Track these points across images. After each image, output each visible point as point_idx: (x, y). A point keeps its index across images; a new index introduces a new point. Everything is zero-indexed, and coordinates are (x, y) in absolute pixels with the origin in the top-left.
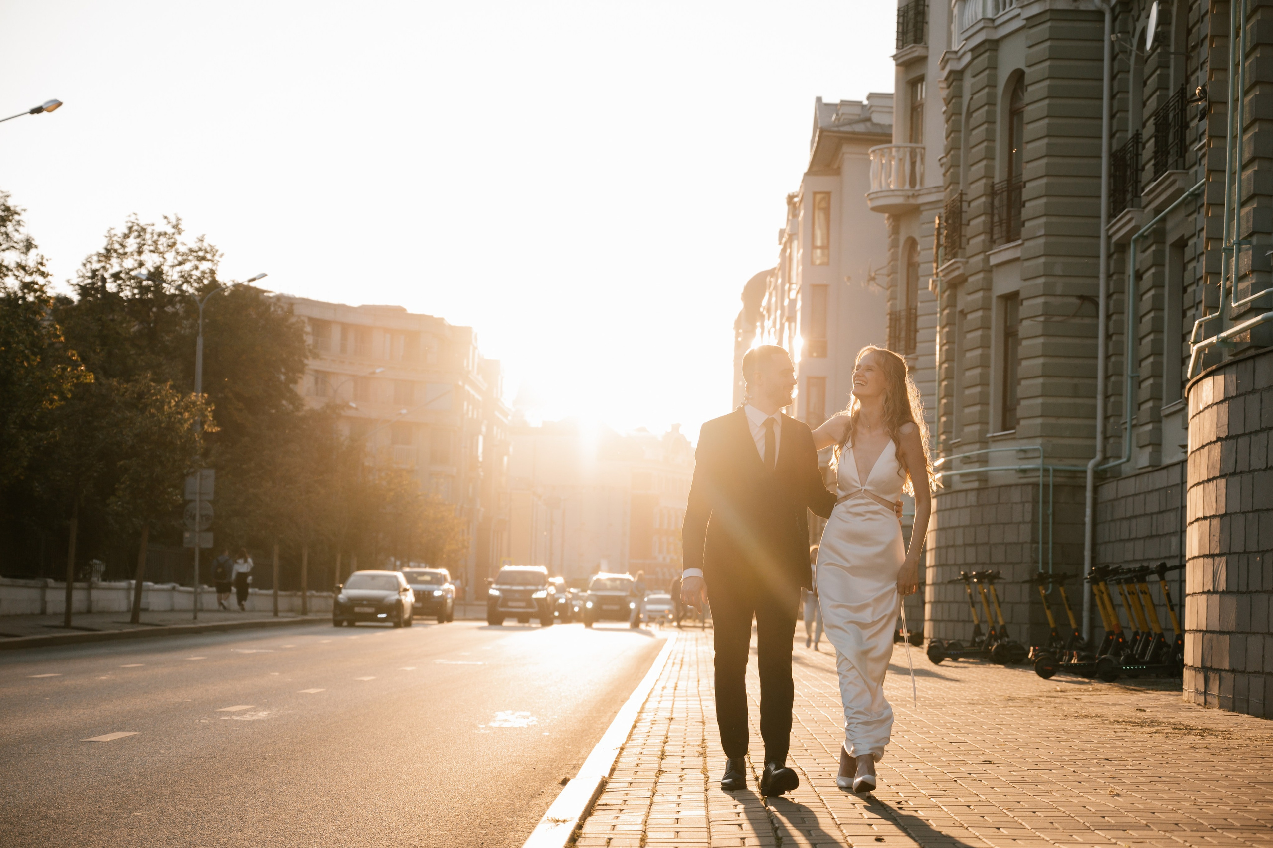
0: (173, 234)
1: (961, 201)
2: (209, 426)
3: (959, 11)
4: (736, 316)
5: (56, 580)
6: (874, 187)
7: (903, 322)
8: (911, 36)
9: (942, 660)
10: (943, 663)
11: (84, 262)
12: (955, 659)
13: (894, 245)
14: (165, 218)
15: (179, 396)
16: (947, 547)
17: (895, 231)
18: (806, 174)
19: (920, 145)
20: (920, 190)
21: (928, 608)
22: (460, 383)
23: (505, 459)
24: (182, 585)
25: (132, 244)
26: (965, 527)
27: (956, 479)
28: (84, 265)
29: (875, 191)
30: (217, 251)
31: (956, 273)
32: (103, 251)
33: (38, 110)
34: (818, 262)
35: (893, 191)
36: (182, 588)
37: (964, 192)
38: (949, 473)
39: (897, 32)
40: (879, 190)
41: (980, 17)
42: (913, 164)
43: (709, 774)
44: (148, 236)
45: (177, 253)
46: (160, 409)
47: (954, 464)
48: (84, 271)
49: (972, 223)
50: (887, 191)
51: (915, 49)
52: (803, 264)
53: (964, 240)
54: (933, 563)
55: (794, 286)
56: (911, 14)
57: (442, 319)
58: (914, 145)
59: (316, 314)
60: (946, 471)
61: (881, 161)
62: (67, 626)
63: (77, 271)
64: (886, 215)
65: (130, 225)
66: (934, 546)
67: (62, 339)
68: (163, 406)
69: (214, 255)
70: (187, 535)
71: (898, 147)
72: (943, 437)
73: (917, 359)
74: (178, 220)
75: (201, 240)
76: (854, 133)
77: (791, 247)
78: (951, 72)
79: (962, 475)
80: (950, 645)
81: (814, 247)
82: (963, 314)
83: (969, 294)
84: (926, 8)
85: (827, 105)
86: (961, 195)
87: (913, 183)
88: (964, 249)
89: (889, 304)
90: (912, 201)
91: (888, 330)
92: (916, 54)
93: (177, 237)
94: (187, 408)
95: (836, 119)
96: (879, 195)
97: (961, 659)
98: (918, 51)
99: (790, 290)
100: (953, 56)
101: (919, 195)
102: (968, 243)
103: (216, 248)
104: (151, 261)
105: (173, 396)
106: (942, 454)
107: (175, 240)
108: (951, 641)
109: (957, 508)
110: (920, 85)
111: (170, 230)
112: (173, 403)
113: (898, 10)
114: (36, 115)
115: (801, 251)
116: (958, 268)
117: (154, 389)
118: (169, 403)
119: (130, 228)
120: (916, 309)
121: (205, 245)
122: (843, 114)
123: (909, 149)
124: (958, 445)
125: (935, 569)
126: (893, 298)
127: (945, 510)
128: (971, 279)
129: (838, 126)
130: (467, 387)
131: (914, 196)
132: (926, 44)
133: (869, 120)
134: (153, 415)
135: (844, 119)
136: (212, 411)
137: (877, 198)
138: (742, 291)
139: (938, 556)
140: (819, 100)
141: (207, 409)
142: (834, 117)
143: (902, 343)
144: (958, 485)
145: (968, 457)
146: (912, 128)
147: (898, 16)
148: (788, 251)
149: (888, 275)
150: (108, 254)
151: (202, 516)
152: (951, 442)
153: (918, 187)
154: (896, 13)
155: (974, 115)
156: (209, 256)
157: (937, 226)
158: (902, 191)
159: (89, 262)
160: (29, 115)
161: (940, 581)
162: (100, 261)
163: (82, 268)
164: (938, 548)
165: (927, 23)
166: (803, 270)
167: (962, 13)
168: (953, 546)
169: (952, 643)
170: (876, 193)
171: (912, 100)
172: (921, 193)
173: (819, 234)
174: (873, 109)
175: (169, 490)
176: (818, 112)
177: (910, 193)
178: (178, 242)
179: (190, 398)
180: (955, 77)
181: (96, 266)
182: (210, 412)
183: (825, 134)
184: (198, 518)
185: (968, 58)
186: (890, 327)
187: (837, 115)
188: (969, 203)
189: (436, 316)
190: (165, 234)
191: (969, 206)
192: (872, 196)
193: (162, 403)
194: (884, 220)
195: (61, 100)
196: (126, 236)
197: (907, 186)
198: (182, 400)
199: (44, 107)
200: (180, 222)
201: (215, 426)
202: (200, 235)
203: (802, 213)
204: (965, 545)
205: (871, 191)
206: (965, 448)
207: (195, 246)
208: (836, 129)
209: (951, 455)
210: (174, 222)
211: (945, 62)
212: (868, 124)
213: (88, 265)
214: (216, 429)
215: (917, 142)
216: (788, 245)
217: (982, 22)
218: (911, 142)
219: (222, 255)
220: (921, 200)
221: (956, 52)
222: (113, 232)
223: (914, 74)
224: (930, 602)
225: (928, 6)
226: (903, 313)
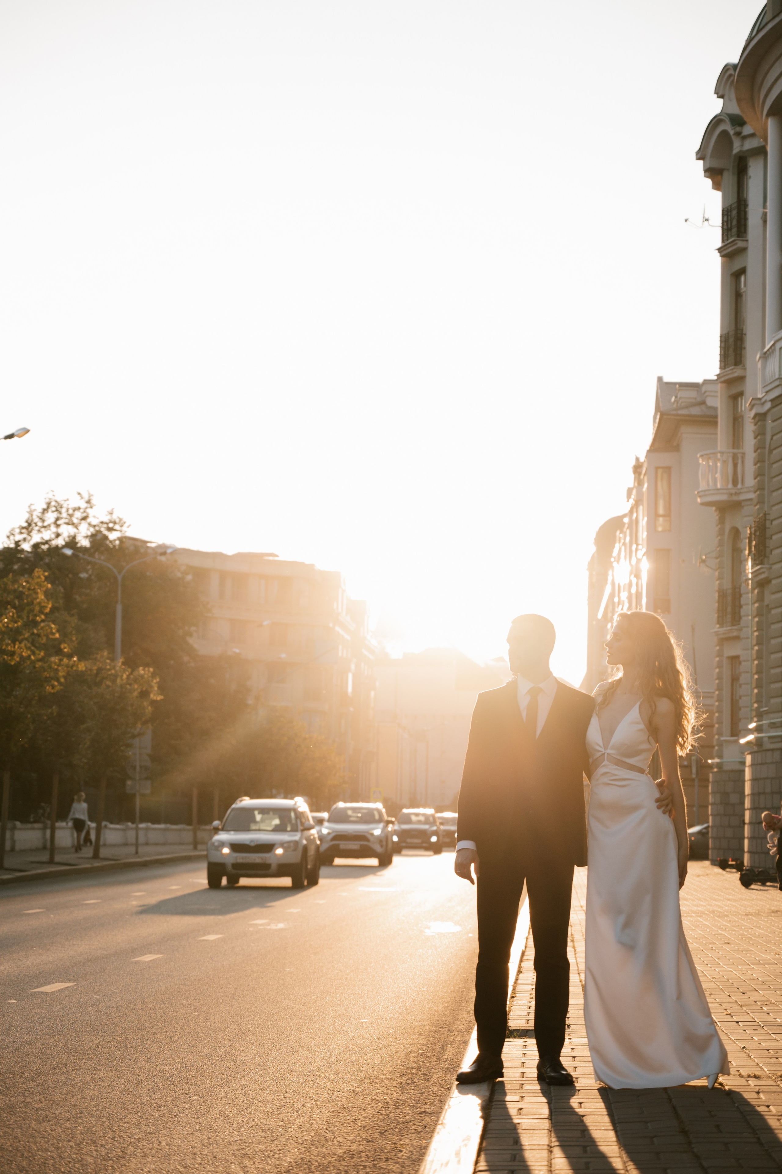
0: (86, 508)
1: (765, 520)
2: (154, 695)
3: (762, 365)
4: (589, 558)
5: (22, 822)
6: (703, 486)
7: (729, 599)
8: (731, 359)
9: (750, 884)
10: (753, 886)
11: (8, 534)
12: (764, 884)
13: (721, 533)
14: (79, 494)
15: (130, 670)
16: (759, 794)
17: (722, 521)
18: (649, 451)
19: (741, 451)
20: (741, 489)
21: (746, 842)
22: (331, 625)
23: (372, 693)
24: (112, 823)
25: (50, 517)
26: (772, 779)
27: (766, 740)
28: (8, 537)
29: (703, 489)
30: (125, 523)
31: (763, 576)
32: (25, 525)
33: (11, 436)
34: (660, 529)
35: (718, 489)
36: (112, 826)
37: (767, 513)
38: (760, 735)
39: (720, 355)
40: (707, 488)
41: (777, 376)
42: (735, 465)
43: (576, 948)
44: (64, 510)
45: (90, 524)
46: (114, 681)
47: (764, 727)
48: (9, 542)
49: (774, 537)
50: (714, 490)
51: (734, 370)
52: (648, 531)
53: (768, 550)
54: (749, 807)
55: (640, 547)
56: (731, 340)
57: (313, 565)
58: (735, 451)
59: (196, 562)
60: (758, 733)
61: (708, 463)
62: (51, 862)
63: (3, 543)
64: (714, 508)
65: (47, 500)
66: (750, 793)
67: (57, 635)
68: (116, 679)
69: (122, 526)
70: (129, 783)
71: (722, 453)
72: (756, 705)
73: (741, 630)
74: (90, 495)
75: (111, 513)
76: (690, 416)
77: (637, 512)
78: (756, 415)
79: (770, 737)
80: (760, 872)
81: (657, 516)
82: (769, 608)
83: (773, 593)
84: (744, 335)
85: (668, 384)
86: (765, 514)
87: (735, 482)
88: (768, 557)
89: (718, 582)
90: (735, 498)
91: (717, 604)
92: (736, 375)
93: (89, 511)
94: (136, 680)
95: (675, 401)
96: (707, 493)
97: (768, 884)
98: (738, 372)
99: (637, 550)
100: (758, 402)
101: (740, 493)
102: (771, 553)
103: (124, 520)
104: (66, 531)
105: (124, 670)
106: (755, 719)
107: (88, 514)
108: (760, 870)
109: (766, 763)
110: (740, 399)
111: (83, 505)
112: (125, 676)
113: (721, 337)
114: (8, 440)
115: (646, 519)
116: (764, 572)
117: (110, 665)
118: (122, 676)
119: (49, 504)
120: (740, 588)
121: (115, 517)
122: (680, 398)
123: (731, 455)
124: (767, 712)
125: (751, 811)
126: (720, 578)
127: (758, 764)
128: (774, 582)
129: (676, 410)
130: (337, 629)
131: (736, 494)
132: (744, 366)
133: (703, 403)
134: (108, 687)
135: (682, 402)
136: (157, 683)
137: (705, 495)
138: (594, 536)
139: (753, 801)
140: (660, 379)
141: (152, 681)
142: (673, 399)
143: (729, 616)
144: (768, 746)
145: (774, 723)
146: (734, 435)
147: (721, 341)
148: (635, 515)
149: (717, 558)
150: (29, 527)
151: (141, 767)
152: (762, 710)
153: (739, 486)
154: (719, 339)
155: (775, 452)
156: (117, 527)
157: (748, 535)
158: (726, 489)
159: (12, 534)
160: (3, 440)
161: (754, 821)
162: (21, 533)
163: (6, 539)
164: (753, 795)
165: (745, 348)
166: (648, 536)
167: (764, 367)
168: (764, 793)
169: (761, 871)
170: (705, 491)
171: (734, 412)
172: (742, 491)
173: (661, 504)
174: (707, 394)
175: (122, 748)
176: (659, 391)
177: (733, 491)
178: (90, 516)
179: (139, 671)
180: (760, 418)
181: (18, 537)
182: (155, 683)
183: (665, 417)
184: (138, 769)
185: (768, 405)
186: (719, 602)
187: (676, 397)
188: (772, 521)
189: (307, 562)
190: (79, 508)
191: (771, 524)
192: (701, 494)
193: (116, 676)
194: (713, 514)
195: (28, 428)
196: (45, 511)
197: (730, 486)
198: (131, 673)
199: (16, 434)
200: (92, 498)
201: (159, 694)
202: (109, 509)
203: (646, 485)
204: (773, 793)
205: (700, 490)
206: (772, 715)
207: (106, 519)
208: (674, 412)
209: (762, 721)
210: (87, 499)
211: (752, 406)
212: (703, 407)
213: (12, 537)
214: (160, 698)
215: (738, 448)
216: (635, 510)
217: (778, 380)
218: (734, 448)
219: (129, 526)
220: (742, 497)
221: (760, 399)
222: (33, 507)
223: (734, 391)
224: (748, 838)
225: (745, 334)
226: (729, 592)
